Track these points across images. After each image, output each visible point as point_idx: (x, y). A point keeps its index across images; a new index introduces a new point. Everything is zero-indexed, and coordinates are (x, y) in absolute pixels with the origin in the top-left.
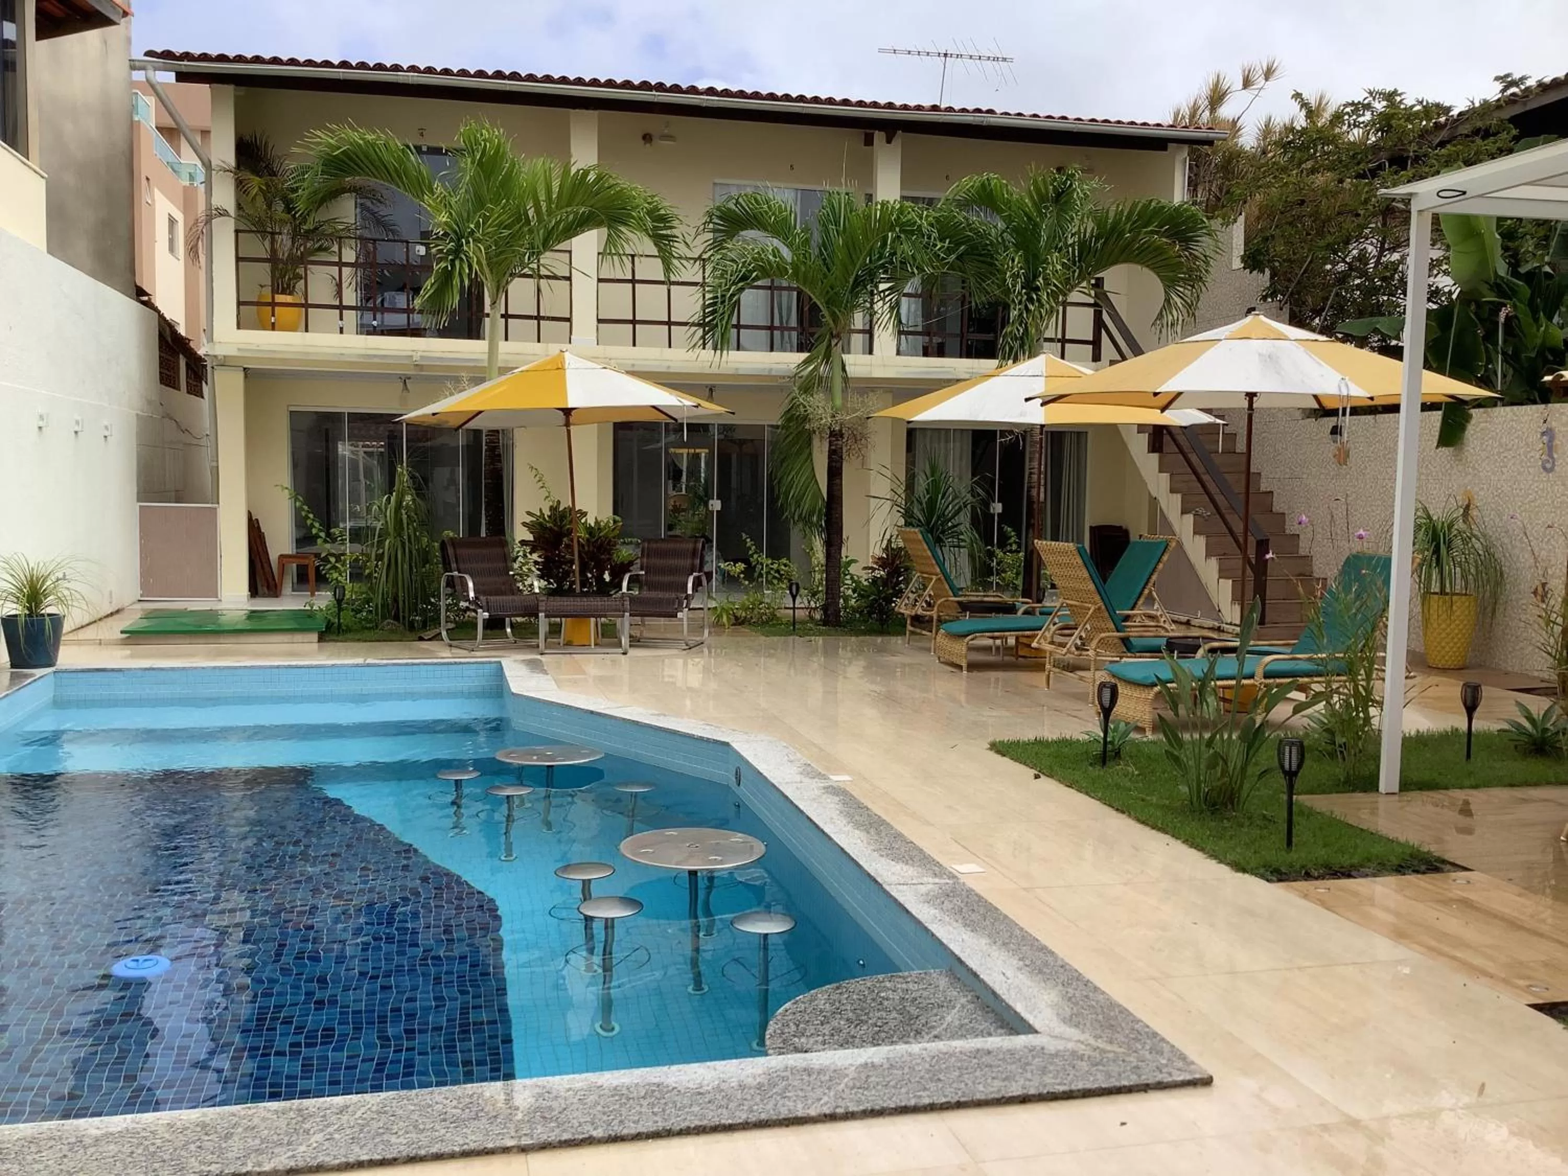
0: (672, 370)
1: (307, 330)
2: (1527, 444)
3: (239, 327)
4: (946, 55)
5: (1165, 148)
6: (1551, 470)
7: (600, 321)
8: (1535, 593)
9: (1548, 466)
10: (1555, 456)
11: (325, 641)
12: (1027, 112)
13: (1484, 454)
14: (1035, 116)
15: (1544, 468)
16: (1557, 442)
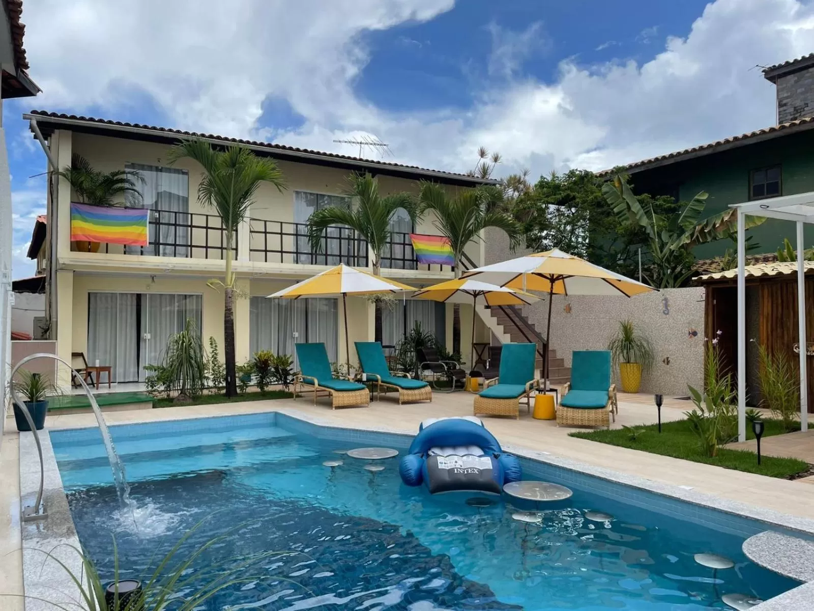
0: (282, 273)
1: (107, 252)
2: (656, 304)
3: (71, 250)
4: (361, 143)
5: (475, 187)
6: (668, 314)
7: (251, 250)
8: (664, 361)
9: (666, 312)
10: (669, 308)
11: (156, 407)
12: (431, 169)
13: (636, 308)
14: (434, 171)
15: (665, 313)
16: (669, 303)
